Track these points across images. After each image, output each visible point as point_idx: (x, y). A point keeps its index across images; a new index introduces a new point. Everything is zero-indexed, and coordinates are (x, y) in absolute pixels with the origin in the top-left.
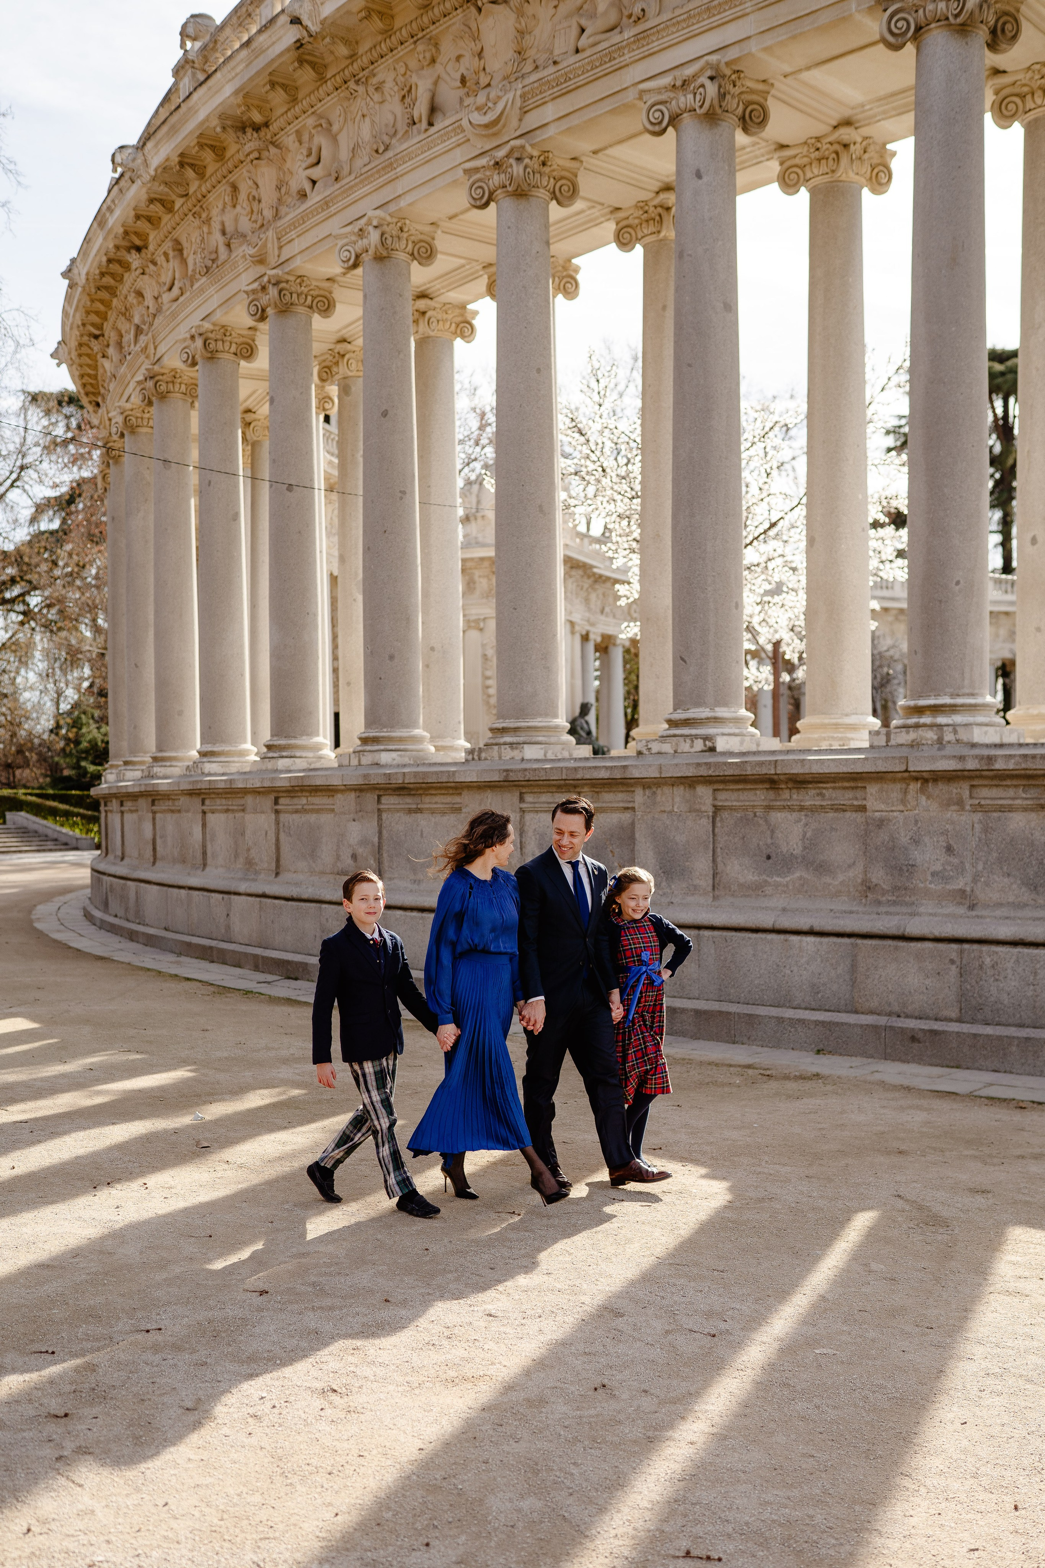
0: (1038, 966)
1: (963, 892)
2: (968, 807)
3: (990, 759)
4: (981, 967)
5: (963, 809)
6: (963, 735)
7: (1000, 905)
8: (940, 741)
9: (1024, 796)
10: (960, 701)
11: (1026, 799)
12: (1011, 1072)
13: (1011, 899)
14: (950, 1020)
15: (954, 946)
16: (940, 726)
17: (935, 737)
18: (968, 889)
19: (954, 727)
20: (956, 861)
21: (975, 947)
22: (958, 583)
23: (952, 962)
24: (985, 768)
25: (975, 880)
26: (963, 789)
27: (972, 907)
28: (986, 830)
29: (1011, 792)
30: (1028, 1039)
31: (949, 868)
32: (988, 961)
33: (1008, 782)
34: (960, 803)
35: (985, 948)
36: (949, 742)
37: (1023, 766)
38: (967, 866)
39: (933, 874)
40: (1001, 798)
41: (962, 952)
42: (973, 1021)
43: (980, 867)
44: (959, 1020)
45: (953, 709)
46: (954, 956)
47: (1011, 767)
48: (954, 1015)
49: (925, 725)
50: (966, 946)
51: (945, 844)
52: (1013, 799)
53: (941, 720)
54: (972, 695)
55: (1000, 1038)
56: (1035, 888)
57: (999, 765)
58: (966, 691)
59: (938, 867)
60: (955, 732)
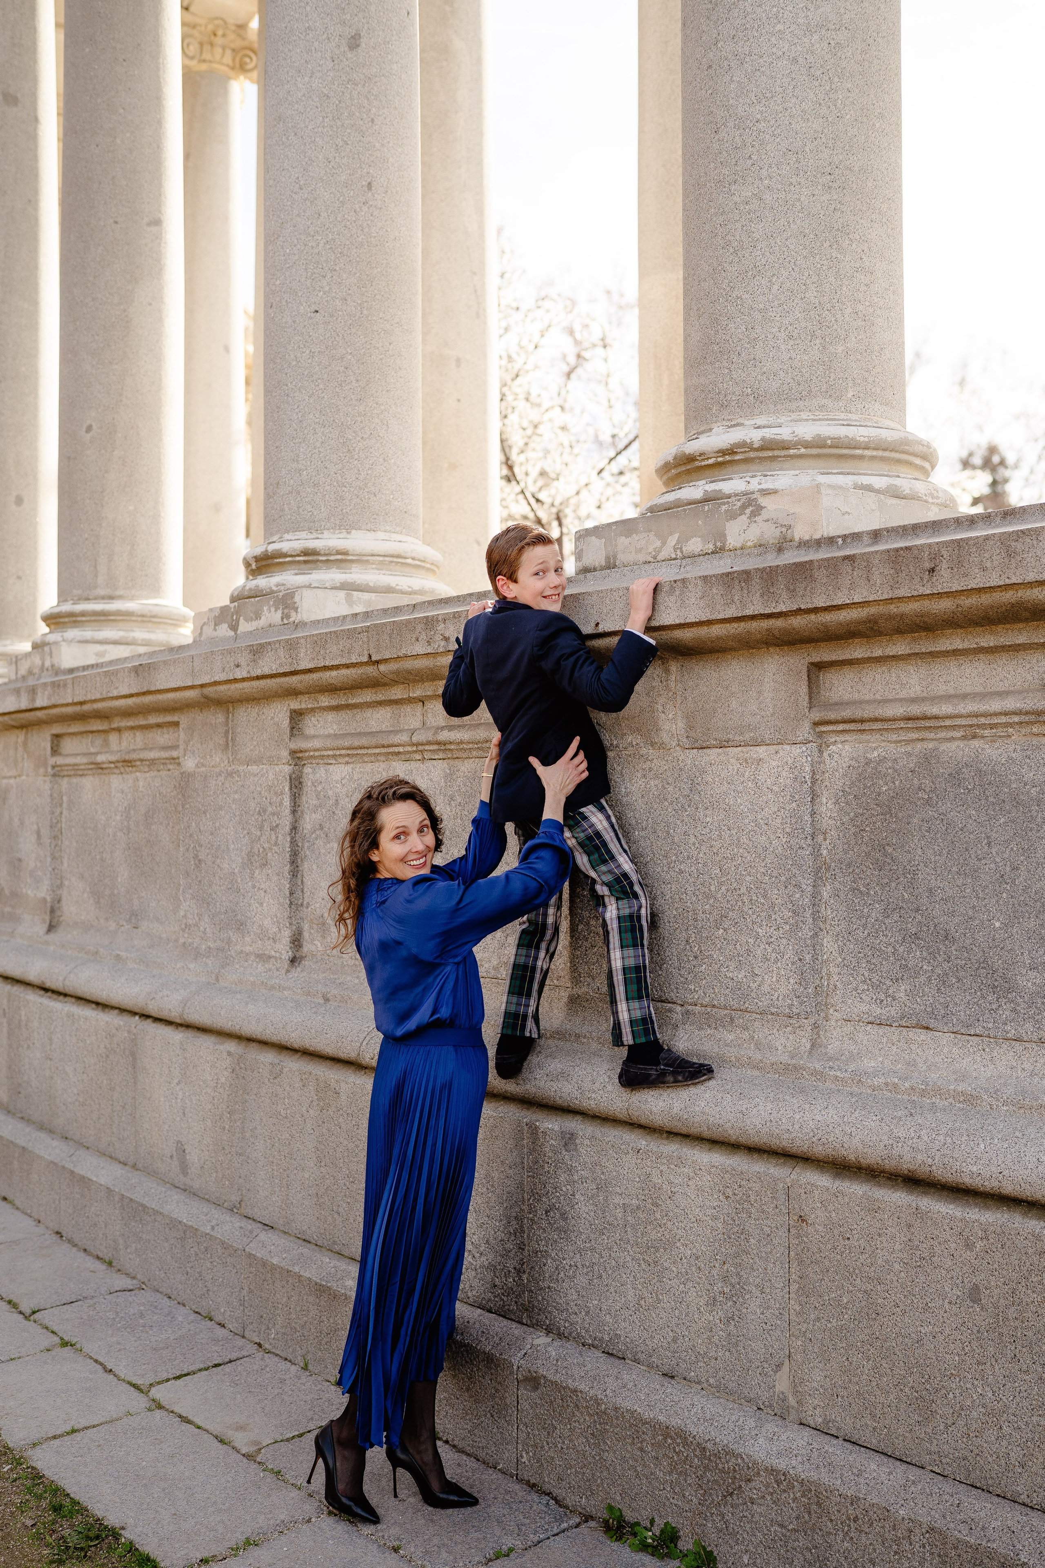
2: (50, 770)
5: (46, 772)
13: (83, 916)
18: (48, 898)
26: (39, 741)
28: (70, 805)
39: (31, 874)
42: (15, 1112)
56: (99, 899)
59: (32, 863)
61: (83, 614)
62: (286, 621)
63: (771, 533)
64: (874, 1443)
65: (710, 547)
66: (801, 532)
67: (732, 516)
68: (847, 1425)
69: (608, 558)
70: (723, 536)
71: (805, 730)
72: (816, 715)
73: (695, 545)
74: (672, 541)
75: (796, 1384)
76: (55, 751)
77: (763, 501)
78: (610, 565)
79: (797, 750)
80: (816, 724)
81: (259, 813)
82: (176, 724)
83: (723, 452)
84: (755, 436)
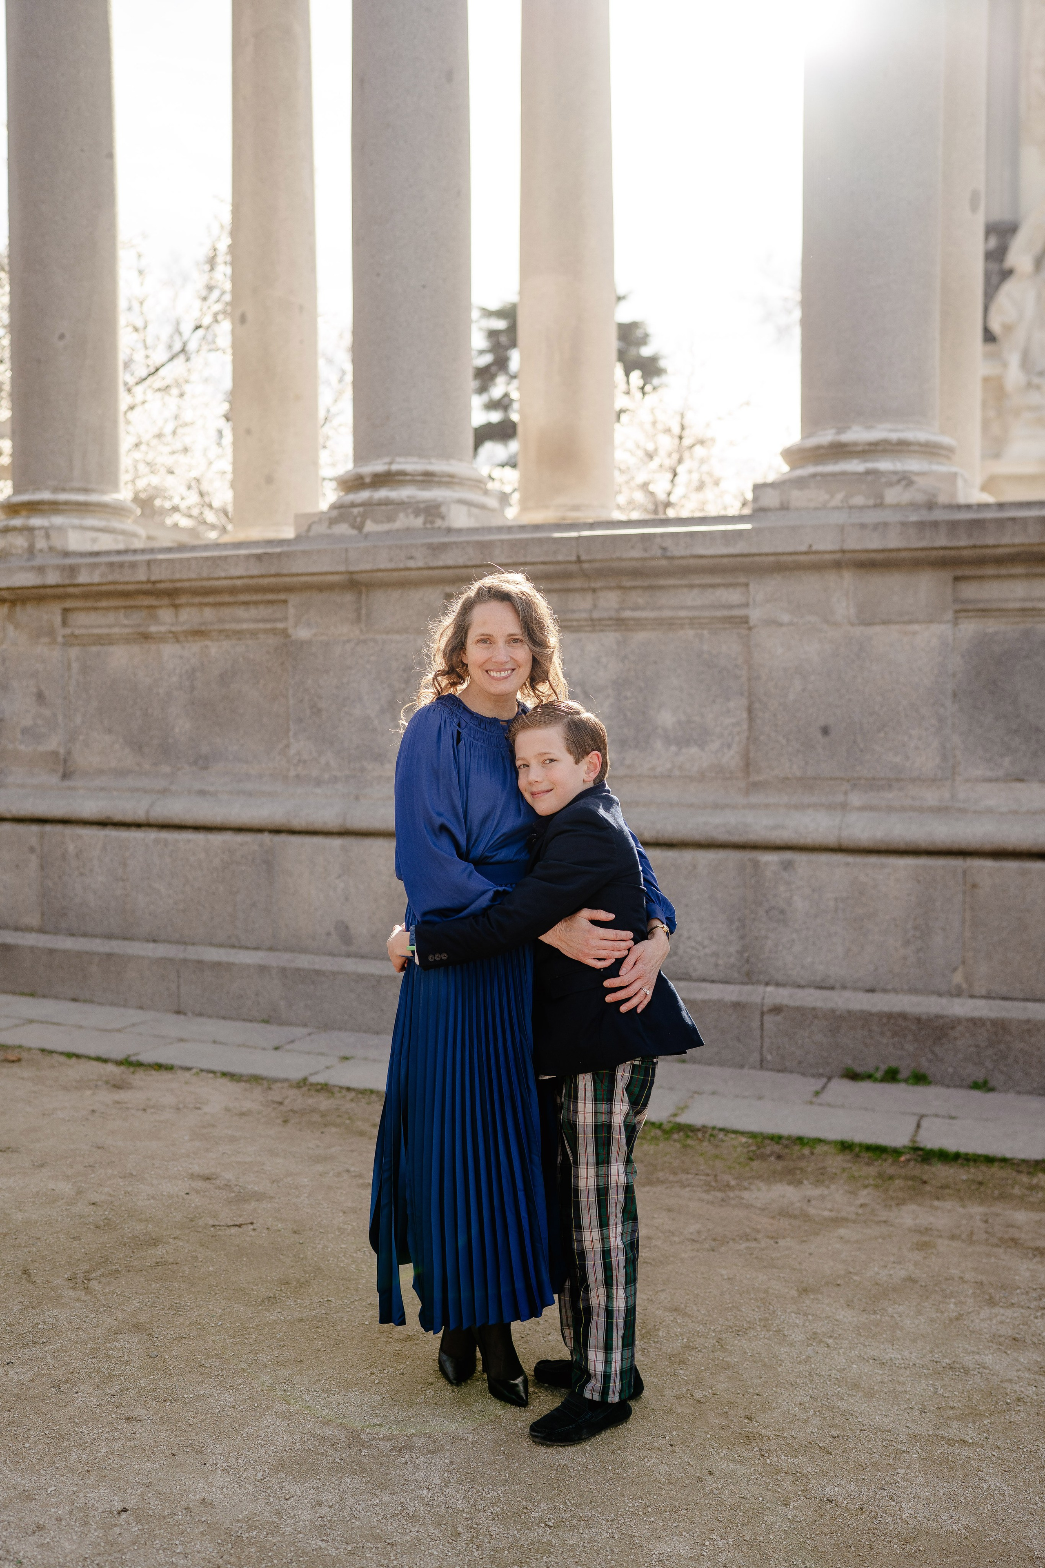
0: (127, 854)
1: (55, 754)
2: (60, 639)
3: (73, 570)
4: (64, 856)
5: (54, 641)
6: (57, 542)
7: (100, 772)
8: (31, 551)
9: (125, 622)
10: (62, 497)
11: (125, 626)
12: (92, 1002)
13: (113, 764)
14: (28, 929)
15: (35, 828)
16: (31, 530)
17: (26, 545)
18: (62, 751)
19: (47, 532)
20: (47, 712)
21: (59, 828)
22: (62, 337)
23: (32, 850)
24: (67, 582)
25: (72, 738)
26: (52, 614)
27: (65, 776)
28: (85, 670)
29: (111, 617)
30: (110, 956)
31: (40, 722)
32: (71, 848)
33: (104, 603)
34: (51, 633)
35: (68, 830)
36: (41, 551)
37: (110, 578)
38: (60, 718)
39: (25, 731)
40: (100, 626)
41: (42, 836)
42: (56, 932)
43: (78, 720)
44: (41, 930)
45: (54, 507)
46: (34, 841)
47: (96, 579)
48: (35, 922)
49: (15, 529)
50: (48, 828)
51: (34, 690)
52: (110, 626)
53: (36, 521)
54: (86, 490)
55: (79, 954)
56: (140, 748)
57: (83, 578)
58: (76, 484)
59: (27, 722)
60: (48, 537)
61: (66, 503)
62: (428, 526)
63: (920, 498)
64: (1021, 995)
65: (871, 502)
66: (942, 499)
67: (890, 484)
68: (1004, 991)
69: (782, 504)
70: (881, 497)
71: (949, 615)
72: (958, 607)
73: (859, 500)
74: (840, 496)
75: (967, 978)
76: (65, 623)
77: (916, 478)
78: (784, 507)
79: (943, 627)
80: (956, 612)
81: (404, 670)
82: (285, 602)
83: (870, 444)
84: (894, 436)
